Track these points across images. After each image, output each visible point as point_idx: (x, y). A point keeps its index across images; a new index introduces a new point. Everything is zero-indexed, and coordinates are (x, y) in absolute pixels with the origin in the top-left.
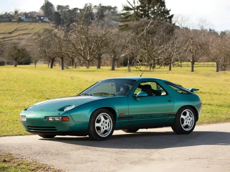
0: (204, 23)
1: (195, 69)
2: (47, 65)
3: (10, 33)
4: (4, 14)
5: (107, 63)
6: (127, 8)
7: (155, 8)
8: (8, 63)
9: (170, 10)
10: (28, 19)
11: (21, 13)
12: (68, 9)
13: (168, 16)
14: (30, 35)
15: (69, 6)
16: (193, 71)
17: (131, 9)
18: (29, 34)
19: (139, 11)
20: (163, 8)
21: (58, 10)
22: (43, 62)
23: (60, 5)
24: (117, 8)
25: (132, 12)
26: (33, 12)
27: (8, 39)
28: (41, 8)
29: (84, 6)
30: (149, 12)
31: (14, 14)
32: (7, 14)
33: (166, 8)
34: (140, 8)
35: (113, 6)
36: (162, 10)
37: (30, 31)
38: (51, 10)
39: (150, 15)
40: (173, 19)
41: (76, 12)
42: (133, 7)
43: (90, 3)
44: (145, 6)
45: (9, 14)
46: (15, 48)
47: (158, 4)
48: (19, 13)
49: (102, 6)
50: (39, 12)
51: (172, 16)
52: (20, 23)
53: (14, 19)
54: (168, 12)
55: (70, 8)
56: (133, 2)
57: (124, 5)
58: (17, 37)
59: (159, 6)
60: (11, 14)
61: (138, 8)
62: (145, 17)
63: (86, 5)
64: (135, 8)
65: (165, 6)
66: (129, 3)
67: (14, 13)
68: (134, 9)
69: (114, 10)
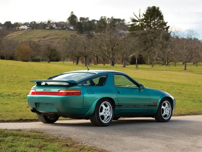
0: (192, 33)
1: (187, 68)
2: (72, 62)
3: (44, 37)
4: (40, 23)
5: (118, 61)
6: (134, 20)
7: (156, 21)
8: (43, 60)
9: (167, 23)
10: (58, 27)
11: (52, 23)
12: (88, 21)
13: (166, 27)
14: (59, 40)
15: (89, 18)
16: (185, 69)
17: (137, 21)
18: (58, 38)
19: (143, 22)
20: (162, 21)
21: (80, 21)
22: (69, 60)
23: (82, 17)
24: (125, 20)
25: (138, 23)
26: (61, 22)
27: (42, 42)
28: (67, 19)
29: (100, 18)
30: (151, 24)
31: (47, 24)
32: (42, 23)
33: (164, 21)
34: (144, 21)
35: (122, 19)
36: (161, 23)
37: (59, 36)
38: (75, 21)
39: (152, 26)
40: (169, 30)
41: (94, 22)
42: (139, 20)
43: (104, 16)
44: (148, 19)
45: (43, 23)
46: (49, 48)
47: (158, 18)
48: (51, 22)
49: (113, 18)
50: (66, 22)
51: (168, 27)
52: (52, 30)
53: (47, 27)
54: (165, 24)
55: (90, 20)
56: (139, 15)
57: (132, 18)
58: (49, 41)
59: (159, 19)
60: (45, 23)
61: (142, 20)
62: (148, 27)
63: (102, 17)
64: (141, 20)
65: (163, 19)
66: (136, 16)
67: (47, 22)
68: (139, 21)
69: (122, 22)
